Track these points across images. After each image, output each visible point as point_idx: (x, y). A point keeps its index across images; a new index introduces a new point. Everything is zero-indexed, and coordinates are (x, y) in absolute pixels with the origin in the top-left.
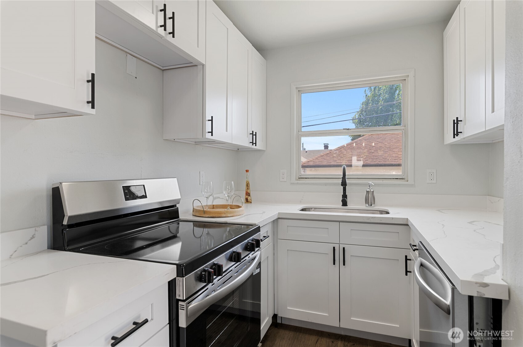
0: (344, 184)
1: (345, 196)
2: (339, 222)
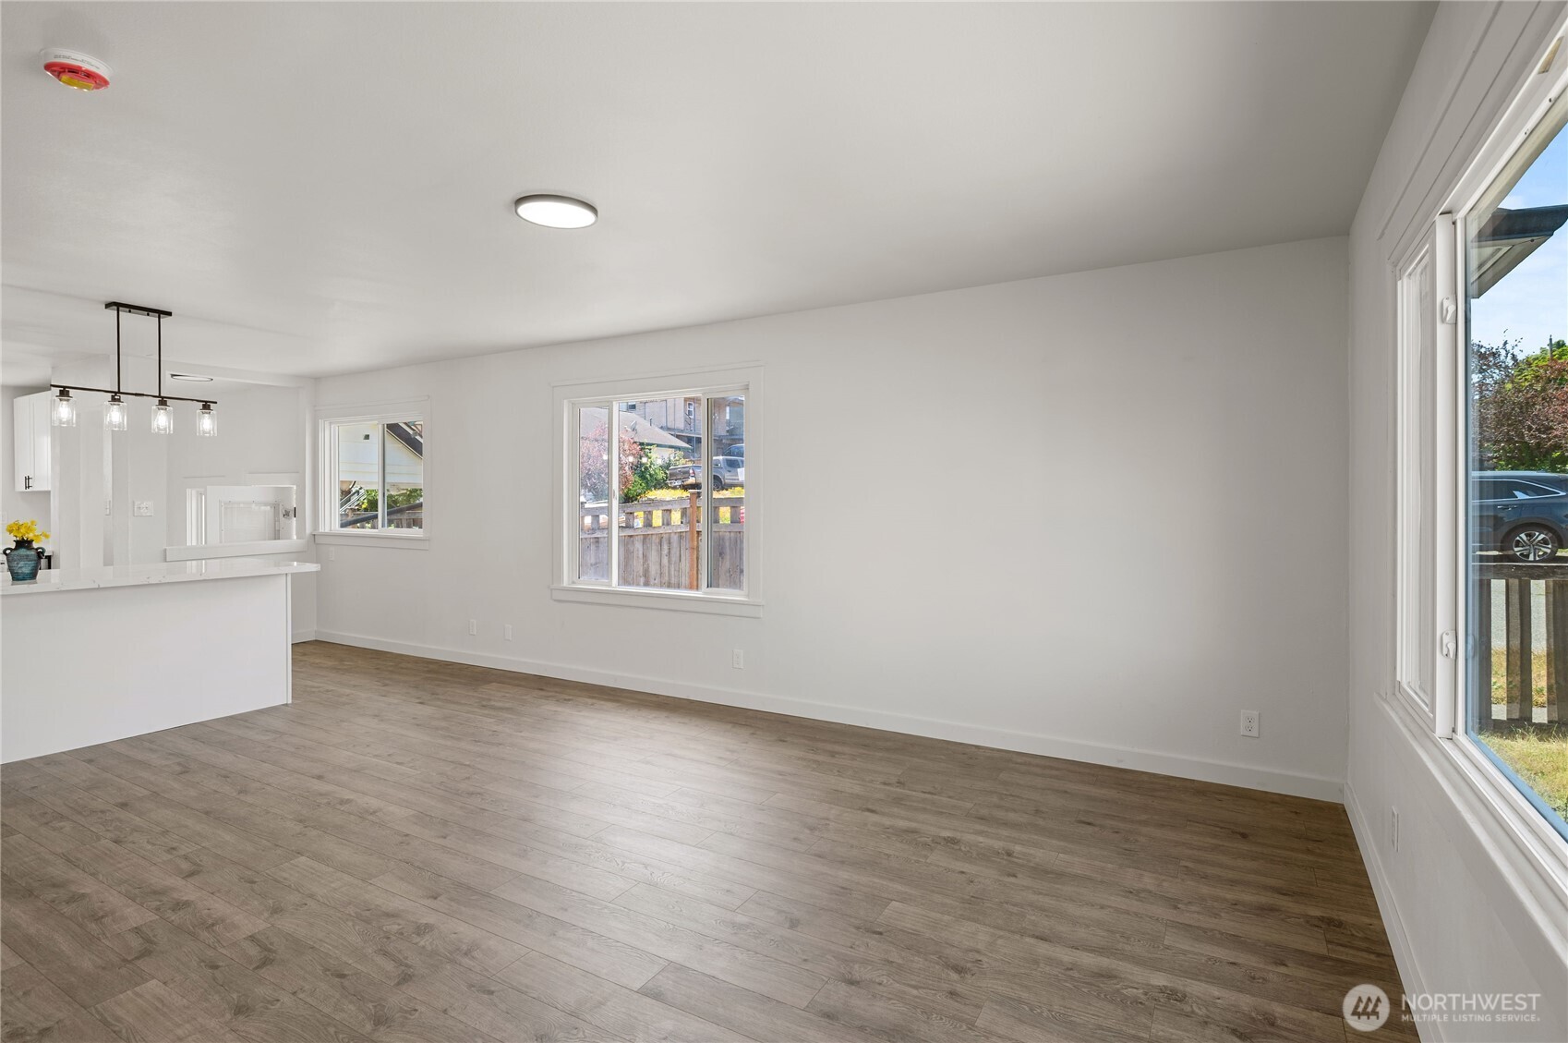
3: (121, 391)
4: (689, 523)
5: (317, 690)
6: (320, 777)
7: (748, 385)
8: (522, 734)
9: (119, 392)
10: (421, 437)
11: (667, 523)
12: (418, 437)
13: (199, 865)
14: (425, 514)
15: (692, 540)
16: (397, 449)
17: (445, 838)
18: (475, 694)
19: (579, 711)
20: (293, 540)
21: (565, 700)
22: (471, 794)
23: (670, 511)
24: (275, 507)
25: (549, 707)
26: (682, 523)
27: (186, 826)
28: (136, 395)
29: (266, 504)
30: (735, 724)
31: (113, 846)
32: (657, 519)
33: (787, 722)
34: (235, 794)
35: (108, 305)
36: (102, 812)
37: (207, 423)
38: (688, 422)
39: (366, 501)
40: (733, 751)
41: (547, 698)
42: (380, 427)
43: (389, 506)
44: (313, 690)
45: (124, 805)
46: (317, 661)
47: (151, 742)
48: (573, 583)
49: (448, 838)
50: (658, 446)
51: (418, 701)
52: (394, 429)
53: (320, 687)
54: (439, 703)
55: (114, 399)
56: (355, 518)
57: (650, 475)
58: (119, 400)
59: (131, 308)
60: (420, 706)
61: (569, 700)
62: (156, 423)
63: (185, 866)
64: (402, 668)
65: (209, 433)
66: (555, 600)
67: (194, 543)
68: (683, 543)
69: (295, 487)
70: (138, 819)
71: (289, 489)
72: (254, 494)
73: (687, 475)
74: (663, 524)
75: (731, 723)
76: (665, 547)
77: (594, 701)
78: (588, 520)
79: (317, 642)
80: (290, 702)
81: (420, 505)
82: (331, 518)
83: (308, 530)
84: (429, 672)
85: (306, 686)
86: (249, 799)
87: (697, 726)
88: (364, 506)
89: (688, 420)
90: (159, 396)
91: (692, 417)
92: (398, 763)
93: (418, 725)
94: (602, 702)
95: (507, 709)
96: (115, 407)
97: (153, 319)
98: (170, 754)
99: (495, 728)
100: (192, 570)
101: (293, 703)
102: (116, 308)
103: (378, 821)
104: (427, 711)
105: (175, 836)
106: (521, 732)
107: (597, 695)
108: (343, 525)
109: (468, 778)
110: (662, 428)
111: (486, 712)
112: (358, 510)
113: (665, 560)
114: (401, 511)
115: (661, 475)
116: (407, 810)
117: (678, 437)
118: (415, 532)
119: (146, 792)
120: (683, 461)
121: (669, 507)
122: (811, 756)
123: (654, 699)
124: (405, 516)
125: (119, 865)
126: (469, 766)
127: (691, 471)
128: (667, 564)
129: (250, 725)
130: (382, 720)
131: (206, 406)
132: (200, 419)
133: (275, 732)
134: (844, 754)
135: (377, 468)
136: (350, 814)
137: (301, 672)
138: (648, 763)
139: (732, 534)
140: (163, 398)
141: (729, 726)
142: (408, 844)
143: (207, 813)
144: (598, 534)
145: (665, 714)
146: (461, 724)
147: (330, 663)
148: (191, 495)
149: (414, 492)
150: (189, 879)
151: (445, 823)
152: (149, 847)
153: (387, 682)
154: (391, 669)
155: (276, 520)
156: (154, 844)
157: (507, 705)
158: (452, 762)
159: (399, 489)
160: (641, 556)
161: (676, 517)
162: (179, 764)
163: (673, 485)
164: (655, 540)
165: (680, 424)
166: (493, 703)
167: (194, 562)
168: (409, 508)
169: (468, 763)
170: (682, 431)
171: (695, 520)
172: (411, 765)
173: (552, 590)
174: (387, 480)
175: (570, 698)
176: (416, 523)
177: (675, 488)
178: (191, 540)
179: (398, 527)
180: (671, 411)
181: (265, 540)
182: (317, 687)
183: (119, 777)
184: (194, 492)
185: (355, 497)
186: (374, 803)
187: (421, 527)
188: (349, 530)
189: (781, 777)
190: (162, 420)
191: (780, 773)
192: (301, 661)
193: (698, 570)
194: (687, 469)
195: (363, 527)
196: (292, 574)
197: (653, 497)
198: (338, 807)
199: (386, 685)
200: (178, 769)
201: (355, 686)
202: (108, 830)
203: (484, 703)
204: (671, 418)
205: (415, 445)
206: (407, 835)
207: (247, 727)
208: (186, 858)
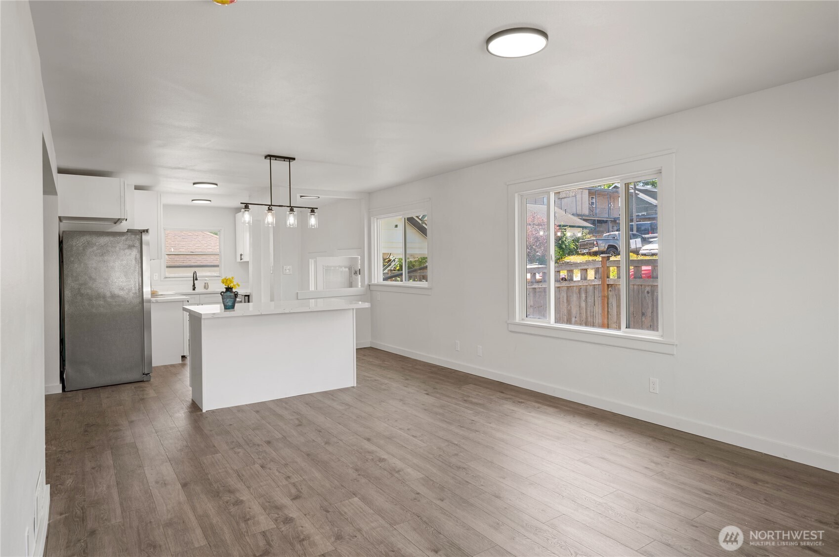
1: (194, 285)
3: (272, 204)
4: (601, 278)
5: (369, 379)
6: (369, 440)
7: (661, 170)
8: (491, 425)
10: (426, 224)
11: (584, 278)
12: (424, 225)
13: (300, 492)
14: (429, 272)
15: (604, 290)
16: (412, 233)
17: (442, 501)
18: (459, 391)
19: (530, 412)
20: (359, 288)
21: (519, 402)
22: (459, 468)
23: (586, 270)
24: (350, 269)
25: (508, 406)
26: (595, 278)
27: (296, 462)
28: (280, 206)
29: (345, 267)
30: (655, 438)
31: (260, 469)
32: (577, 276)
33: (702, 443)
34: (323, 444)
35: (266, 157)
36: (258, 445)
37: (313, 221)
38: (591, 210)
39: (398, 265)
40: (657, 464)
41: (506, 399)
42: (403, 219)
43: (409, 268)
44: (368, 379)
45: (269, 443)
46: (371, 360)
47: (286, 403)
48: (523, 320)
49: (444, 501)
50: (570, 226)
51: (426, 392)
52: (411, 220)
53: (371, 377)
54: (438, 395)
55: (269, 209)
56: (392, 275)
57: (565, 246)
58: (271, 210)
59: (276, 157)
60: (426, 396)
61: (522, 402)
62: (288, 222)
63: (293, 491)
64: (417, 369)
65: (314, 226)
66: (511, 331)
67: (313, 289)
68: (597, 292)
69: (359, 257)
70: (273, 452)
71: (357, 258)
72: (339, 261)
73: (592, 246)
74: (581, 279)
75: (652, 437)
76: (583, 295)
77: (540, 405)
78: (529, 276)
79: (371, 349)
80: (355, 385)
81: (426, 267)
82: (378, 276)
83: (366, 283)
84: (432, 373)
85: (365, 376)
86: (330, 448)
87: (621, 436)
88: (397, 268)
89: (592, 209)
90: (290, 206)
91: (594, 206)
92: (413, 436)
93: (425, 410)
94: (546, 407)
95: (480, 404)
96: (270, 213)
97: (287, 163)
98: (295, 412)
99: (474, 418)
100: (313, 305)
101: (357, 386)
102: (269, 158)
103: (400, 478)
104: (430, 400)
105: (291, 469)
106: (490, 423)
107: (540, 401)
108: (384, 279)
109: (456, 455)
110: (573, 214)
111: (466, 405)
112: (395, 270)
113: (583, 304)
114: (415, 271)
115: (572, 246)
116: (419, 473)
117: (584, 220)
118: (423, 284)
119: (280, 436)
120: (588, 236)
121: (585, 267)
122: (732, 479)
123: (584, 409)
124: (418, 274)
125: (261, 484)
126: (457, 445)
127: (595, 243)
128: (584, 307)
129: (335, 398)
130: (404, 404)
131: (313, 210)
132: (309, 218)
133: (347, 405)
134: (767, 483)
135: (402, 245)
136: (385, 470)
137: (362, 366)
138: (585, 463)
139: (635, 287)
140: (292, 207)
141: (650, 440)
142: (419, 501)
143: (308, 455)
144: (536, 286)
145: (595, 422)
146: (452, 412)
147: (377, 362)
148: (312, 262)
149: (424, 260)
150: (294, 501)
151: (442, 488)
152: (277, 474)
153: (408, 377)
154: (410, 368)
155: (350, 276)
156: (279, 472)
157: (480, 402)
158: (446, 440)
159: (414, 258)
160: (565, 301)
161: (591, 274)
162: (297, 419)
163: (582, 252)
164: (575, 290)
165: (586, 211)
166: (470, 399)
167: (313, 300)
168: (420, 269)
169: (456, 443)
170: (587, 216)
171: (606, 276)
172: (421, 438)
173: (508, 324)
174: (407, 252)
175: (523, 401)
176: (424, 278)
177: (583, 254)
178: (312, 288)
179: (414, 280)
180: (579, 203)
181: (345, 288)
182: (369, 377)
183: (269, 423)
184: (313, 261)
185: (393, 264)
186: (399, 464)
187: (427, 281)
188: (389, 283)
189: (707, 496)
190: (291, 220)
191: (706, 492)
192: (363, 359)
193: (608, 312)
194: (592, 241)
195: (396, 280)
196: (356, 309)
197: (568, 261)
198: (378, 463)
199: (407, 379)
200: (297, 422)
201: (390, 378)
202: (259, 458)
203: (465, 398)
204: (579, 208)
205: (423, 231)
206: (418, 494)
207: (333, 400)
208: (294, 485)
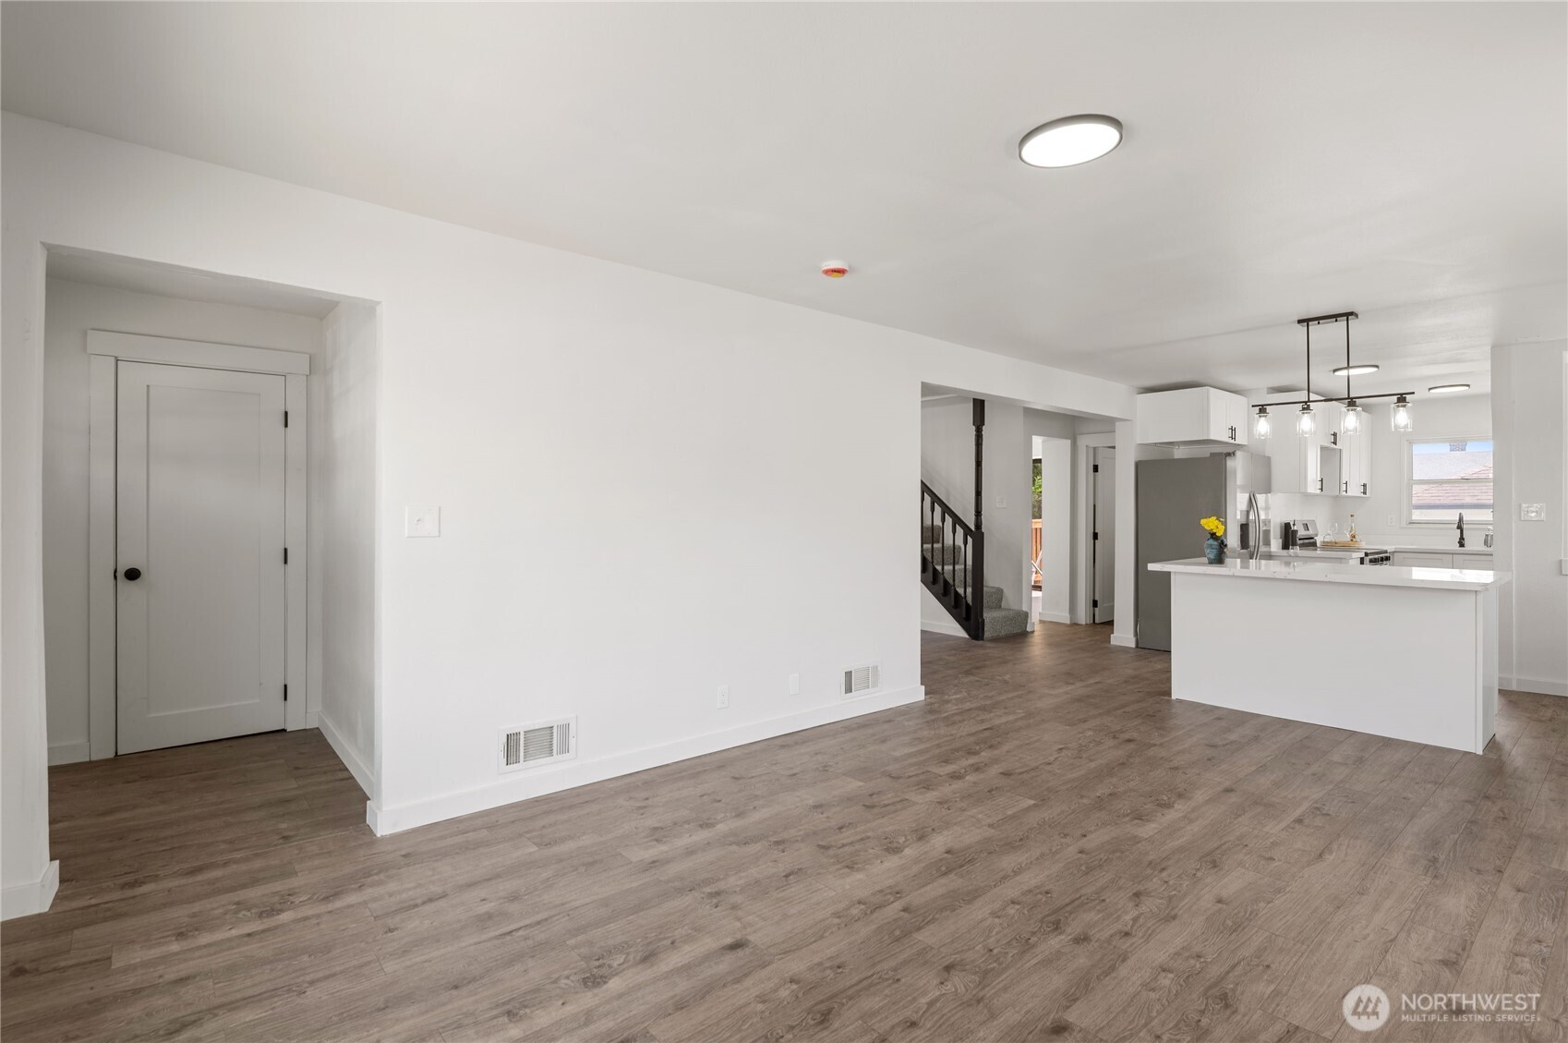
0: (1460, 527)
1: (1462, 538)
2: (1453, 554)
9: (1309, 401)
28: (1324, 401)
35: (1300, 322)
37: (1401, 416)
55: (1304, 408)
58: (1309, 408)
59: (1318, 319)
62: (1344, 425)
65: (1405, 427)
90: (1349, 398)
96: (1306, 416)
97: (1342, 323)
102: (1305, 324)
131: (1402, 399)
132: (1394, 413)
140: (1352, 399)
190: (1350, 420)
